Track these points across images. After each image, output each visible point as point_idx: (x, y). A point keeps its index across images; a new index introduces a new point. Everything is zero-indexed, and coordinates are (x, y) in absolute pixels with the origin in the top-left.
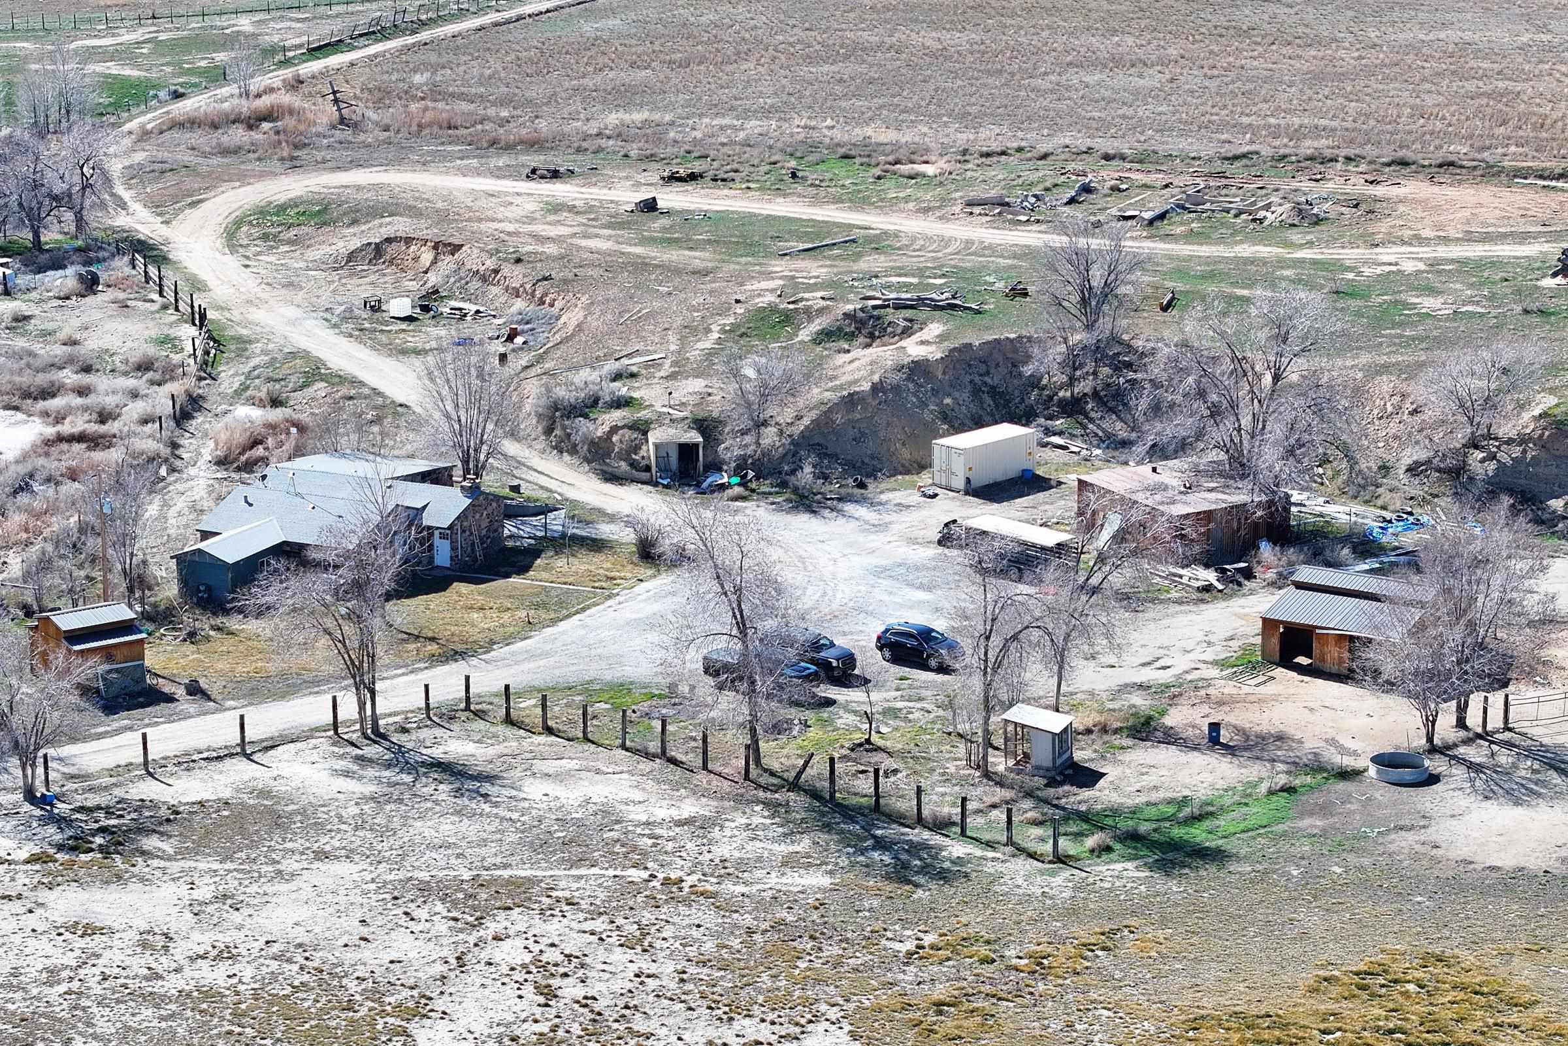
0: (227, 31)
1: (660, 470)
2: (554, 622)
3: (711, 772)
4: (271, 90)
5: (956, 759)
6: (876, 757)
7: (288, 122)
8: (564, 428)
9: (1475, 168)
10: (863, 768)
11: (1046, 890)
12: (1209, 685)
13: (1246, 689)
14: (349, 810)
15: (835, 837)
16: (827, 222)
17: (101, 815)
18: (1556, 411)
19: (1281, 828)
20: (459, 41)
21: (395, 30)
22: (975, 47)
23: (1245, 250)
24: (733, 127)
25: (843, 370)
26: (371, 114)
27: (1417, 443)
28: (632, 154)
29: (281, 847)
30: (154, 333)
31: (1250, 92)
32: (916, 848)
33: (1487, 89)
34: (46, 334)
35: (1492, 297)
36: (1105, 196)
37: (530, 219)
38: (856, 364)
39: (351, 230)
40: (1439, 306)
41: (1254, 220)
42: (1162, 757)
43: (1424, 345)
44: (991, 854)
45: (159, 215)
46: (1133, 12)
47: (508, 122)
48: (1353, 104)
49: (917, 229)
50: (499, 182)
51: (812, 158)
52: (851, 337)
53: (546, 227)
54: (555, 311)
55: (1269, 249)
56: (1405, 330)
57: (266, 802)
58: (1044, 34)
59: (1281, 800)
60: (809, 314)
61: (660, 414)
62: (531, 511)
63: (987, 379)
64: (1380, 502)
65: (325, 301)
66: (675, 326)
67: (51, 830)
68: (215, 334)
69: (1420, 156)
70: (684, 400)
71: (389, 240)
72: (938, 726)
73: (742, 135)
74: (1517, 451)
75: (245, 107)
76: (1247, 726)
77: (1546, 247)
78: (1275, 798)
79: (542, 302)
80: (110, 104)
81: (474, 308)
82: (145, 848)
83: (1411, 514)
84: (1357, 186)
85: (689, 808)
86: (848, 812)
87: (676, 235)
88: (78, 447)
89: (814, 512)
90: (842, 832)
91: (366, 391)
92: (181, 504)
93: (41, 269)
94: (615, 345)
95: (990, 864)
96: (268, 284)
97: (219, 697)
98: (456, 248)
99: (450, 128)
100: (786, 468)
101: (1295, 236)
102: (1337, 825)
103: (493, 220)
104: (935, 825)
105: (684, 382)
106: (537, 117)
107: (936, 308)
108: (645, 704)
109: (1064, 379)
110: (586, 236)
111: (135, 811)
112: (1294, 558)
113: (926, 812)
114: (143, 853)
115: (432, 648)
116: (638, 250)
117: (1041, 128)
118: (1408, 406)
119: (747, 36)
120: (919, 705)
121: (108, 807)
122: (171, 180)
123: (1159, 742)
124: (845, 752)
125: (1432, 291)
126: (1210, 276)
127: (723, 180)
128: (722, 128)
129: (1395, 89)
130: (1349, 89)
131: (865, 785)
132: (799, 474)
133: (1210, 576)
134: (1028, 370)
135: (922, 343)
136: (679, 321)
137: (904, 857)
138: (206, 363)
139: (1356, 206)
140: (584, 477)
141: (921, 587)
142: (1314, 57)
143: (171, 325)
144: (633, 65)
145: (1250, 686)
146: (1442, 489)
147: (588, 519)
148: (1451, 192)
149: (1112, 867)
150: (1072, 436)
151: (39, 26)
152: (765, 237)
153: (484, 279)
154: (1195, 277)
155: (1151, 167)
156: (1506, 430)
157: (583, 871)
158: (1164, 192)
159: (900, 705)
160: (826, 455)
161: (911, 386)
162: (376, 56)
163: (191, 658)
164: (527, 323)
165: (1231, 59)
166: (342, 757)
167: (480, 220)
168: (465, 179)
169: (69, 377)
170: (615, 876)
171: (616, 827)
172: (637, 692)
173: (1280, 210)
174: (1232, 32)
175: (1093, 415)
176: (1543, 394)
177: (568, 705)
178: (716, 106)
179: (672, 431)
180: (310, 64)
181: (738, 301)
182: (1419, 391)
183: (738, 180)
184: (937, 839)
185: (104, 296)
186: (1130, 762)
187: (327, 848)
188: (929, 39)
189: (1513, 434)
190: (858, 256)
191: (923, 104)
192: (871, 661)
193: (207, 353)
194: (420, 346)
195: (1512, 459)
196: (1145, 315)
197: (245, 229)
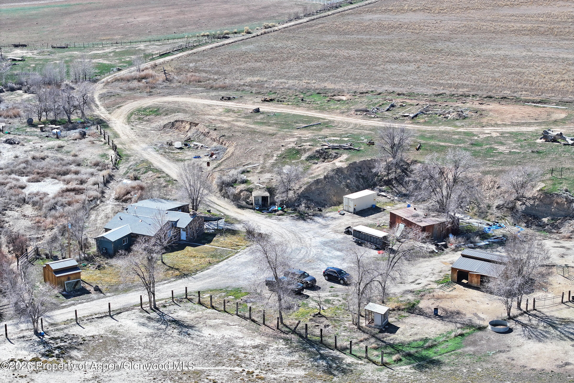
0: (136, 49)
1: (256, 205)
2: (218, 262)
3: (266, 325)
4: (147, 69)
5: (349, 321)
6: (323, 319)
7: (150, 80)
8: (226, 190)
9: (513, 99)
10: (317, 324)
11: (379, 378)
12: (434, 291)
13: (446, 293)
14: (143, 340)
15: (307, 354)
16: (312, 117)
17: (59, 341)
18: (545, 189)
19: (459, 351)
20: (205, 52)
21: (186, 49)
22: (359, 56)
23: (442, 128)
24: (285, 83)
25: (315, 171)
26: (176, 78)
27: (499, 198)
28: (254, 91)
29: (118, 356)
30: (101, 152)
31: (442, 72)
32: (334, 359)
33: (514, 71)
34: (68, 152)
35: (521, 147)
36: (398, 108)
37: (220, 115)
38: (319, 169)
39: (165, 117)
40: (504, 149)
41: (445, 117)
42: (418, 321)
43: (501, 164)
44: (360, 362)
45: (108, 111)
46: (406, 44)
47: (217, 80)
48: (474, 76)
49: (340, 120)
50: (212, 101)
51: (308, 94)
52: (318, 158)
53: (224, 117)
54: (226, 147)
55: (450, 128)
56: (494, 158)
57: (115, 336)
58: (380, 51)
59: (459, 339)
60: (305, 150)
61: (256, 186)
62: (214, 219)
63: (361, 173)
64: (487, 218)
65: (155, 142)
66: (262, 154)
67: (41, 347)
68: (119, 153)
69: (495, 95)
70: (264, 181)
71: (176, 121)
72: (343, 307)
73: (287, 86)
74: (532, 202)
75: (138, 74)
76: (447, 308)
77: (537, 128)
78: (457, 339)
79: (222, 144)
80: (99, 72)
81: (201, 145)
82: (72, 355)
83: (498, 223)
84: (476, 106)
85: (258, 341)
86: (311, 343)
87: (265, 121)
88: (72, 194)
89: (305, 220)
90: (309, 352)
91: (164, 175)
92: (102, 215)
93: (69, 130)
94: (243, 160)
95: (360, 366)
96: (138, 135)
97: (105, 292)
98: (196, 125)
99: (199, 82)
100: (296, 204)
101: (458, 123)
102: (479, 350)
103: (209, 115)
104: (341, 349)
105: (264, 174)
106: (226, 78)
107: (345, 149)
108: (246, 297)
109: (386, 173)
110: (237, 121)
111: (71, 339)
112: (460, 241)
113: (338, 344)
114: (71, 358)
115: (177, 273)
116: (252, 126)
117: (378, 84)
118: (496, 186)
119: (291, 51)
120: (337, 298)
121: (62, 338)
122: (113, 99)
123: (417, 314)
124: (311, 317)
125: (502, 144)
126: (432, 138)
127: (281, 101)
128: (281, 83)
129: (486, 71)
130: (472, 71)
131: (317, 332)
132: (300, 206)
133: (433, 247)
134: (374, 171)
135: (341, 161)
136: (263, 153)
137: (330, 362)
138: (116, 164)
139: (476, 112)
140: (231, 207)
141: (339, 250)
142: (461, 60)
143: (106, 150)
144: (256, 61)
145: (447, 292)
146: (508, 214)
147: (232, 222)
148: (505, 108)
149: (401, 368)
150: (388, 192)
151: (82, 46)
152: (292, 122)
153: (205, 135)
154: (427, 138)
155: (413, 98)
156: (528, 194)
157: (220, 368)
158: (417, 107)
159: (330, 298)
160: (309, 200)
161: (337, 176)
162: (180, 57)
163: (98, 276)
164: (217, 150)
165: (436, 60)
166: (143, 317)
167: (205, 115)
168: (202, 100)
169: (73, 168)
170: (231, 370)
171: (233, 348)
172: (243, 291)
173: (453, 114)
174: (436, 51)
175: (395, 185)
176: (540, 183)
177: (220, 297)
178: (280, 75)
179: (260, 192)
180: (160, 59)
181: (282, 146)
182: (500, 181)
183: (285, 101)
184: (342, 355)
185: (88, 139)
186: (408, 322)
187: (134, 356)
188: (345, 53)
189: (531, 196)
190: (321, 129)
191: (343, 75)
192: (321, 280)
193: (116, 160)
194: (183, 158)
195: (531, 205)
196: (411, 152)
197: (133, 116)
